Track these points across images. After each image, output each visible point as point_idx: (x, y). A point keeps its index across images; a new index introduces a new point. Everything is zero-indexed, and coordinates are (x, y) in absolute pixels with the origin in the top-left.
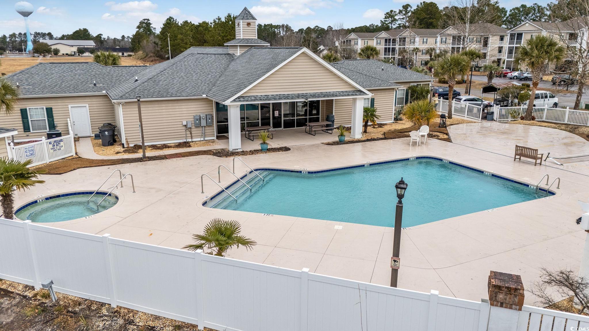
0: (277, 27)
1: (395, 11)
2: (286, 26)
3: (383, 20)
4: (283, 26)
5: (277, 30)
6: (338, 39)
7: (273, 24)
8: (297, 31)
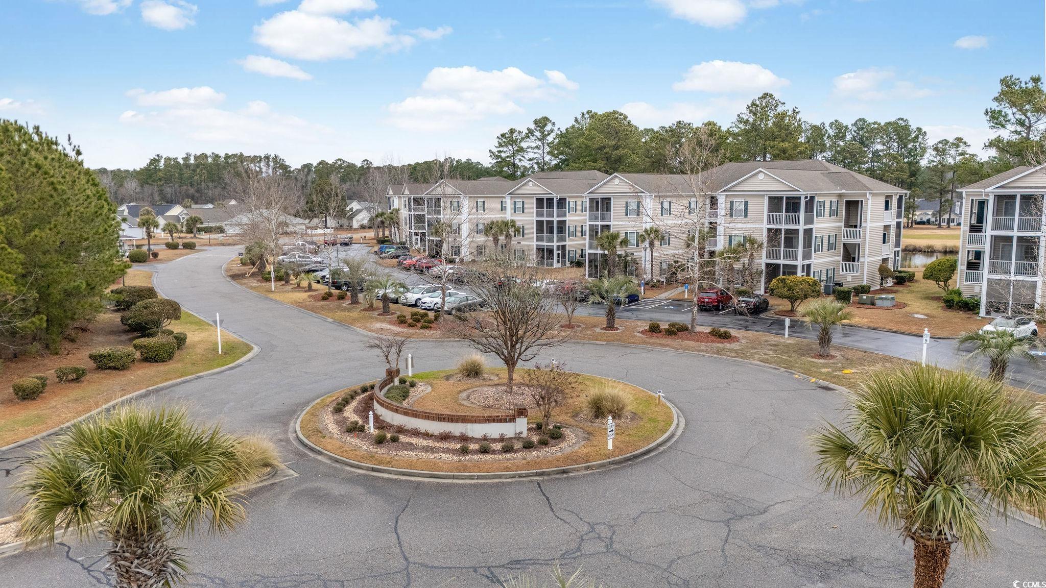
0: (255, 159)
1: (519, 132)
2: (273, 158)
3: (495, 150)
4: (267, 158)
5: (255, 166)
6: (399, 193)
7: (246, 154)
8: (299, 167)
